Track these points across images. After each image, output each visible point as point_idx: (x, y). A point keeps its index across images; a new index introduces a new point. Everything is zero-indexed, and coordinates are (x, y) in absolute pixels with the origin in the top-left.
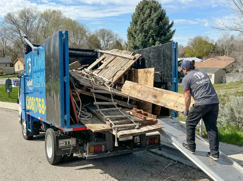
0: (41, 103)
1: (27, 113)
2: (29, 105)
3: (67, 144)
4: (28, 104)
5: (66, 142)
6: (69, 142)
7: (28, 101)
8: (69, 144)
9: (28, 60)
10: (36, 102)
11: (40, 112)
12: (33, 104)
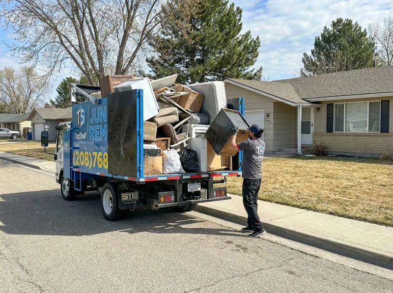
0: (102, 157)
1: (75, 170)
2: (79, 161)
3: (130, 197)
4: (78, 159)
5: (129, 196)
6: (131, 195)
7: (76, 156)
8: (131, 197)
9: (79, 111)
10: (93, 157)
11: (100, 166)
12: (87, 159)
